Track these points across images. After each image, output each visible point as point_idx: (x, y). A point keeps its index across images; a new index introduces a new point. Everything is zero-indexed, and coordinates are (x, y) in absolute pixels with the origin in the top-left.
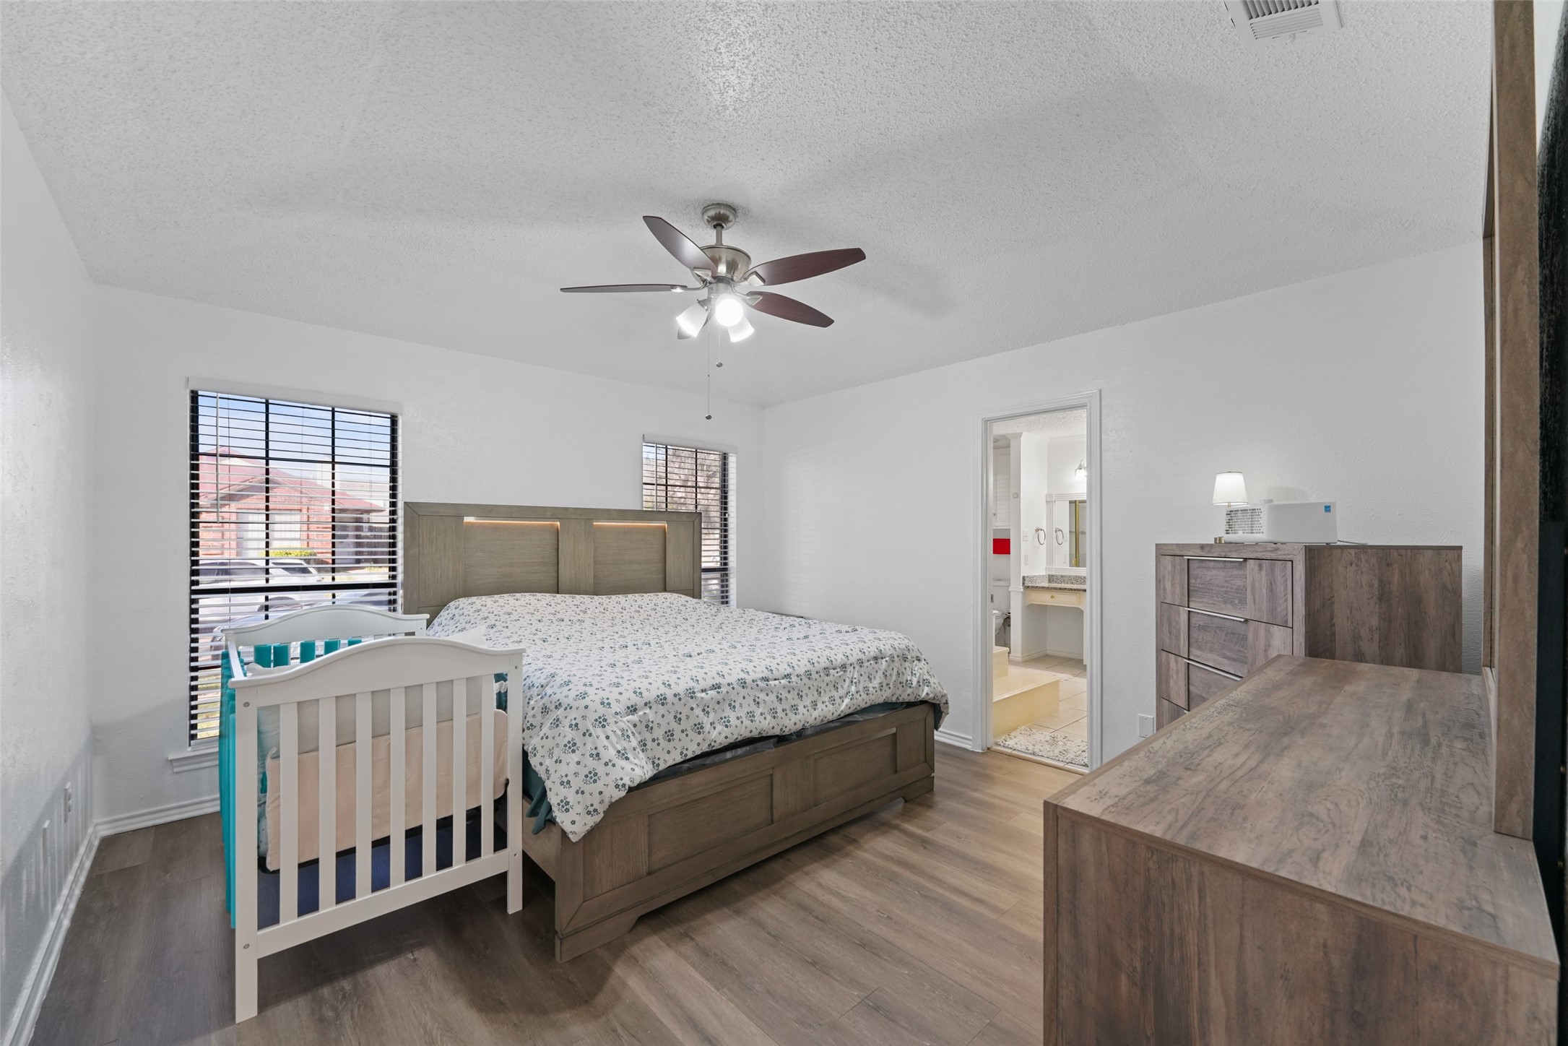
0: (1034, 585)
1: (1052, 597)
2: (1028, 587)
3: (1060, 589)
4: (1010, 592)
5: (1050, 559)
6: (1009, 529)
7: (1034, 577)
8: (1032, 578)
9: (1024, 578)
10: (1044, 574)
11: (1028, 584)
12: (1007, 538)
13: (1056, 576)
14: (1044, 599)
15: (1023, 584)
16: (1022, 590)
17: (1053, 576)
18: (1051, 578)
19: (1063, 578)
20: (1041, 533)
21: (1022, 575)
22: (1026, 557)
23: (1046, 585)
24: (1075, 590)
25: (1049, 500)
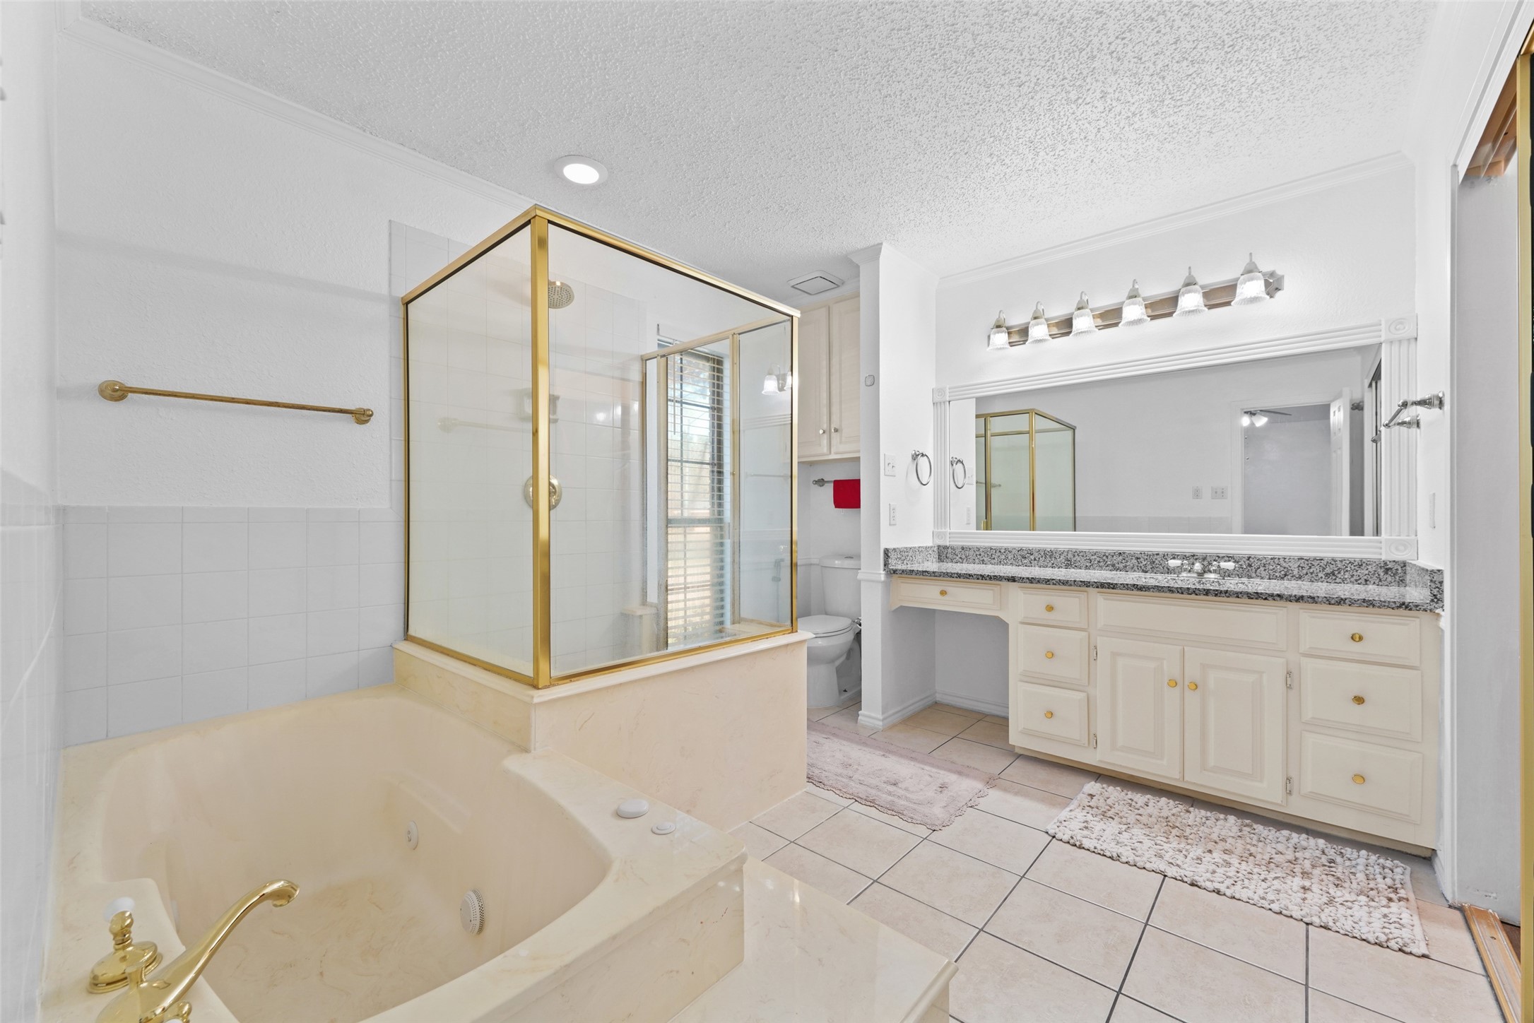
0: (909, 567)
1: (943, 593)
2: (895, 572)
3: (959, 576)
4: (859, 582)
5: (941, 516)
6: (859, 458)
7: (907, 550)
8: (904, 553)
9: (886, 552)
10: (930, 544)
11: (895, 564)
12: (857, 478)
13: (953, 549)
14: (927, 596)
15: (886, 565)
16: (883, 577)
17: (946, 548)
18: (943, 553)
19: (965, 553)
20: (923, 462)
21: (884, 545)
22: (892, 510)
23: (932, 566)
24: (990, 578)
25: (938, 399)
